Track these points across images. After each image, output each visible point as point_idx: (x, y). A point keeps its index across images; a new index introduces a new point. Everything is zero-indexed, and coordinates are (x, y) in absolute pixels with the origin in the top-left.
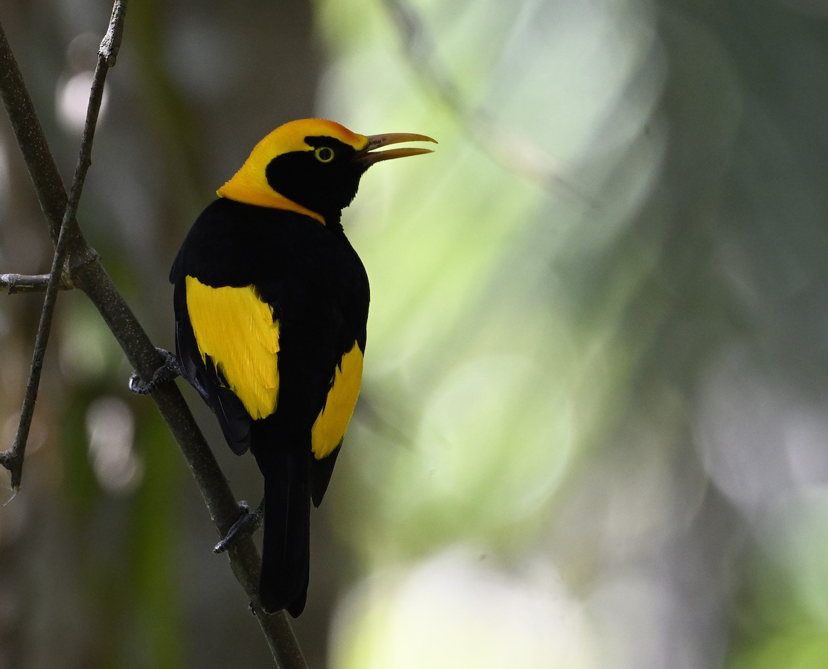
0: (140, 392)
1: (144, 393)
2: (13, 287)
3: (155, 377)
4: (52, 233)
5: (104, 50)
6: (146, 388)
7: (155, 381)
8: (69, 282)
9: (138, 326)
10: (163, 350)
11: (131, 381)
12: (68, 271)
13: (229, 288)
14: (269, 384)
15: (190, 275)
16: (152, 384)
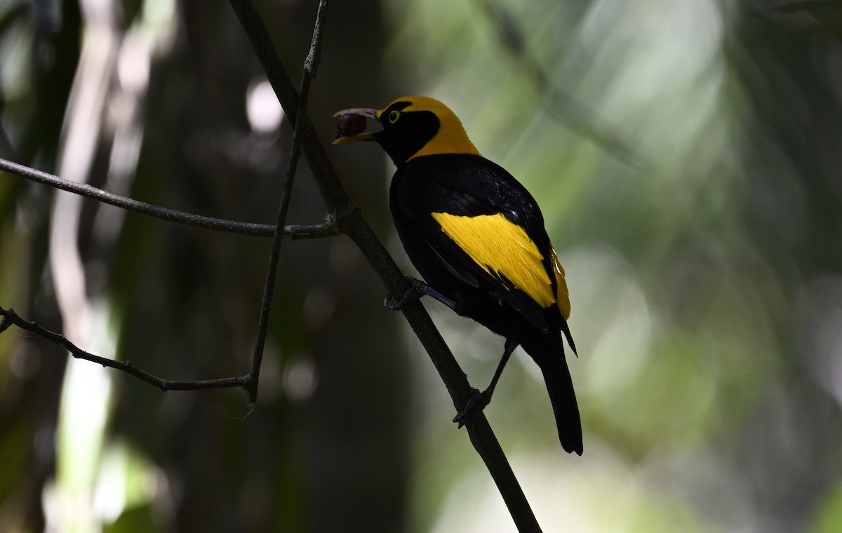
0: (394, 309)
1: (397, 309)
2: (297, 235)
3: (405, 297)
5: (307, 66)
6: (398, 305)
7: (405, 301)
11: (386, 301)
12: (335, 221)
13: (484, 216)
14: (548, 281)
15: (436, 212)
16: (402, 303)
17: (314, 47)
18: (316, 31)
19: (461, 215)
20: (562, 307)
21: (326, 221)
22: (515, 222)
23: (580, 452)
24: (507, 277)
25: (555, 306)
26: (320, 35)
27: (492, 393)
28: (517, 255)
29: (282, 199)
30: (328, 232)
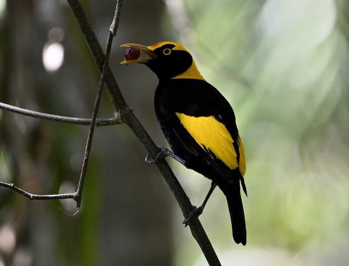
0: (151, 163)
1: (153, 163)
2: (98, 124)
3: (157, 157)
4: (113, 101)
5: (111, 29)
6: (154, 161)
7: (157, 159)
8: (120, 121)
9: (149, 137)
10: (159, 146)
11: (146, 159)
12: (120, 116)
13: (204, 117)
14: (236, 155)
15: (178, 112)
16: (156, 160)
17: (115, 20)
18: (116, 11)
19: (191, 115)
20: (241, 169)
21: (115, 117)
22: (220, 120)
23: (244, 244)
24: (213, 151)
25: (237, 169)
26: (118, 13)
27: (203, 209)
28: (220, 140)
29: (96, 100)
30: (116, 122)
